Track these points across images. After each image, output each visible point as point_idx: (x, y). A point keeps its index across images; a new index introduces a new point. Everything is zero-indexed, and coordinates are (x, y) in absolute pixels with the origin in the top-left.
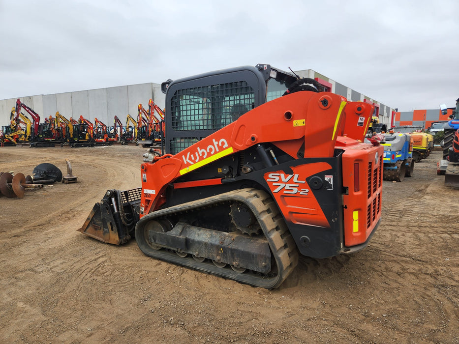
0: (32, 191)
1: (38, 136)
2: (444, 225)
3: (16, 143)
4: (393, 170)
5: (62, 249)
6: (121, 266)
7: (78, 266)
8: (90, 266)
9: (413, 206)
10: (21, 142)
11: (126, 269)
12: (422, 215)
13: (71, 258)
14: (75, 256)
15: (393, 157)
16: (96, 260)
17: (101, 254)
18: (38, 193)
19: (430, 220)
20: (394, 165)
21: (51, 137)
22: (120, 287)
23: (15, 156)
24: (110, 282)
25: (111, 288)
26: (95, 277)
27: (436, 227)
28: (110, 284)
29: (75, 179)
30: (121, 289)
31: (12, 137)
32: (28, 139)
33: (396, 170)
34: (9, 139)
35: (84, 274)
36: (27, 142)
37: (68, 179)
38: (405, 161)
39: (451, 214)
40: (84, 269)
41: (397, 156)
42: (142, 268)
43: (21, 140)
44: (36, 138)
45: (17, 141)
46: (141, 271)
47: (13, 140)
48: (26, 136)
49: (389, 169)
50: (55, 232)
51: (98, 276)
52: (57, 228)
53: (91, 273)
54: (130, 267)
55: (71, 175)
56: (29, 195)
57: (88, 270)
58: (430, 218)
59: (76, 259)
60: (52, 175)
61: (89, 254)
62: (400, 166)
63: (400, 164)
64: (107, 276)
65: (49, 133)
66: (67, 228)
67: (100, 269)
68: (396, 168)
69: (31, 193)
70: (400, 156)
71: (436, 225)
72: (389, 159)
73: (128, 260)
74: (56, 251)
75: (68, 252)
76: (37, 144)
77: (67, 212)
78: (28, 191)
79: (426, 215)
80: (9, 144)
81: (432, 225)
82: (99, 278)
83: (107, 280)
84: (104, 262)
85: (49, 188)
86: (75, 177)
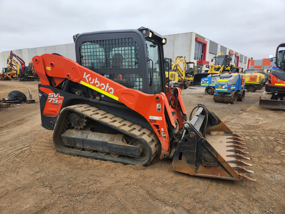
0: (6, 107)
1: (24, 74)
2: (244, 131)
3: (11, 78)
4: (229, 97)
5: (5, 142)
6: (35, 152)
7: (9, 152)
8: (17, 152)
9: (232, 119)
10: (15, 78)
11: (37, 154)
12: (234, 125)
13: (8, 147)
14: (11, 146)
15: (229, 88)
16: (22, 149)
17: (26, 145)
18: (9, 109)
19: (238, 128)
20: (230, 93)
21: (32, 75)
22: (27, 165)
23: (8, 86)
24: (23, 162)
25: (22, 165)
26: (16, 159)
27: (238, 132)
28: (23, 163)
29: (34, 101)
30: (27, 166)
31: (9, 75)
32: (18, 76)
33: (231, 97)
34: (7, 76)
35: (11, 156)
36: (18, 78)
37: (30, 100)
38: (238, 91)
39: (253, 124)
40: (12, 153)
41: (232, 88)
42: (46, 154)
43: (14, 76)
44: (23, 75)
45: (12, 77)
46: (45, 155)
47: (9, 77)
48: (17, 74)
49: (226, 96)
50: (7, 132)
51: (18, 158)
52: (9, 130)
53: (15, 156)
54: (39, 153)
55: (31, 98)
56: (3, 110)
57: (14, 154)
58: (238, 126)
59: (10, 148)
60: (19, 98)
61: (20, 145)
62: (233, 94)
63: (234, 93)
64: (23, 158)
65: (31, 73)
66: (15, 130)
67: (21, 154)
68: (231, 95)
69: (4, 109)
70: (234, 88)
71: (239, 131)
72: (226, 90)
73: (40, 149)
74: (2, 143)
75: (8, 144)
76: (23, 79)
77: (20, 120)
78: (3, 107)
79: (237, 124)
80: (7, 79)
81: (237, 131)
82: (18, 160)
83: (22, 160)
84: (26, 150)
85: (17, 106)
86: (34, 99)
